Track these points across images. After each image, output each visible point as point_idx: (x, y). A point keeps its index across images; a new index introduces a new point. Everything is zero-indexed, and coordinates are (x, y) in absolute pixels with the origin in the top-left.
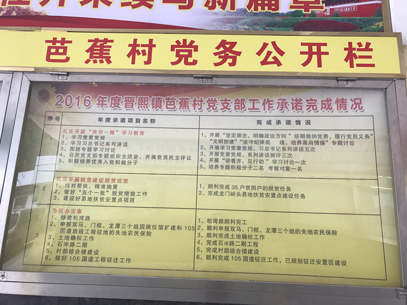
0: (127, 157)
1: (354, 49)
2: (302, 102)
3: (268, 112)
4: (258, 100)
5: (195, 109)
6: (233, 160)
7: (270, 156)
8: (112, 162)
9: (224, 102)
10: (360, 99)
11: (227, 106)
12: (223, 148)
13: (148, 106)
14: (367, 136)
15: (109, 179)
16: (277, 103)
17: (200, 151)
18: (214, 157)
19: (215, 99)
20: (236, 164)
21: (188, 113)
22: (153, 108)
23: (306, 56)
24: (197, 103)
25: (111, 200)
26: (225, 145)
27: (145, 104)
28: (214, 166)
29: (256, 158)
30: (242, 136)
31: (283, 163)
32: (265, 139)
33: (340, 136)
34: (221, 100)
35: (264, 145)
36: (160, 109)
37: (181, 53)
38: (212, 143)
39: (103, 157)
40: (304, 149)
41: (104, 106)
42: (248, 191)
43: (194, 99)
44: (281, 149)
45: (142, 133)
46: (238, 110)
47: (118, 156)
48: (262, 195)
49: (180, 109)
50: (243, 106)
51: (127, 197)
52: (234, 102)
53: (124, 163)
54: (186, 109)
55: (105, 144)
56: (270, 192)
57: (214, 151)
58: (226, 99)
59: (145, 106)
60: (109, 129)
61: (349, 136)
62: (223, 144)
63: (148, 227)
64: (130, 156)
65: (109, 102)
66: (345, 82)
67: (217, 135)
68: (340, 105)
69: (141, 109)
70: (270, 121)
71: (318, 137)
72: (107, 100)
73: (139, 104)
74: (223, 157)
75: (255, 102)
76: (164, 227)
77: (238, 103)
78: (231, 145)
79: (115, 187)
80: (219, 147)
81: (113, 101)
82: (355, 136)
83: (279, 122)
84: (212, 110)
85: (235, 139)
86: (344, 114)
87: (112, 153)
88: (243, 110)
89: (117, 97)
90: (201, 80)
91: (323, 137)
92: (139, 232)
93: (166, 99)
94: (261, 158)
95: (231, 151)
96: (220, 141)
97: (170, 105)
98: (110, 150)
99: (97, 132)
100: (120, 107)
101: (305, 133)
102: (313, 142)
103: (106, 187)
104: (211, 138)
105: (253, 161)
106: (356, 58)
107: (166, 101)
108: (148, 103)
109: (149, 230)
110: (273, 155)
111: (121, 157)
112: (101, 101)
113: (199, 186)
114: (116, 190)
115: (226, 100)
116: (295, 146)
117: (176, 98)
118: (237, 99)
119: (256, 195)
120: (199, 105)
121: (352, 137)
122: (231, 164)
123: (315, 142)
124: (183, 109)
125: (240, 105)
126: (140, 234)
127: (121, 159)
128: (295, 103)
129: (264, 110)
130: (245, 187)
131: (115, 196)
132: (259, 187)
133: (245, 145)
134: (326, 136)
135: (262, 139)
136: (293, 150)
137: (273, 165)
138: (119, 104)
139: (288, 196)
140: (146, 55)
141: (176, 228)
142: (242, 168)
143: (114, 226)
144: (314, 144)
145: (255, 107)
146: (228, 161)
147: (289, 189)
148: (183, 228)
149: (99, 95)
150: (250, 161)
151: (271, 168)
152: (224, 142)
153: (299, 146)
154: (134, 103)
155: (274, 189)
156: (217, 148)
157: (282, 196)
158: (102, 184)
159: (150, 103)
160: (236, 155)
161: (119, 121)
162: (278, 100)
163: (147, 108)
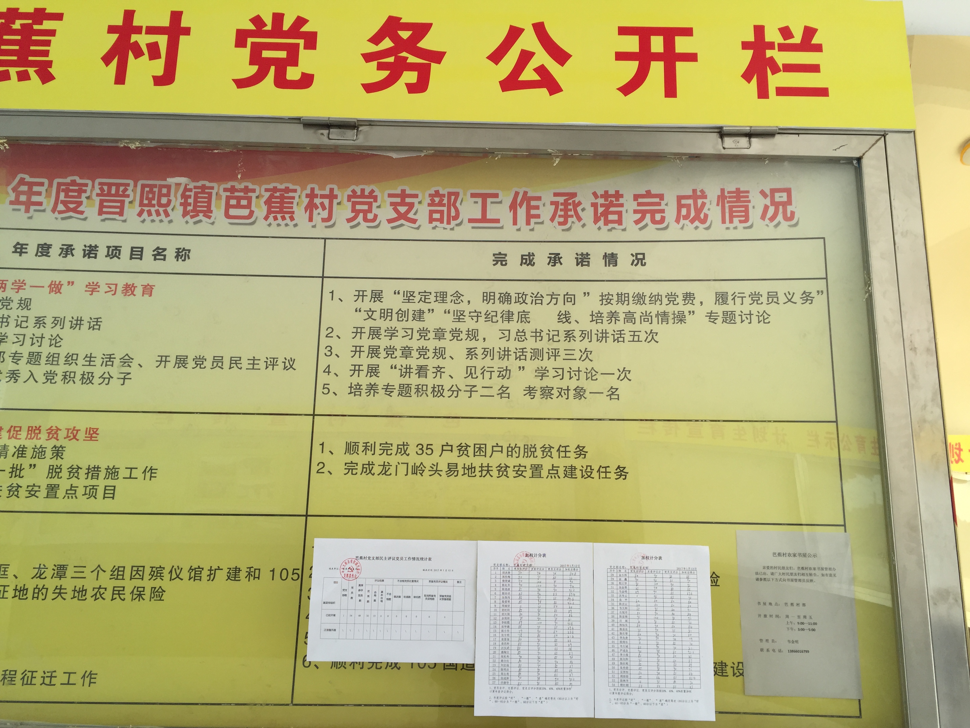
0: (98, 361)
1: (771, 46)
2: (621, 201)
3: (525, 229)
4: (496, 196)
5: (311, 219)
6: (422, 371)
7: (529, 355)
8: (50, 377)
9: (398, 200)
10: (788, 191)
11: (408, 212)
12: (392, 332)
13: (169, 209)
14: (807, 297)
15: (39, 429)
16: (552, 203)
17: (325, 341)
18: (365, 361)
19: (372, 191)
20: (430, 381)
21: (290, 231)
22: (184, 215)
23: (633, 66)
24: (317, 201)
25: (43, 492)
26: (400, 326)
27: (160, 205)
28: (364, 387)
29: (488, 362)
30: (449, 298)
31: (567, 375)
32: (515, 308)
33: (730, 298)
34: (390, 196)
35: (514, 326)
36: (205, 219)
37: (266, 54)
38: (359, 320)
39: (24, 360)
40: (628, 337)
41: (32, 208)
42: (462, 461)
43: (308, 191)
44: (562, 335)
45: (148, 290)
46: (438, 224)
47: (71, 359)
48: (503, 470)
49: (266, 218)
50: (453, 213)
51: (94, 482)
52: (428, 200)
53: (87, 379)
54: (283, 218)
55: (32, 321)
56: (528, 462)
57: (366, 342)
58: (403, 191)
59: (161, 210)
60: (47, 278)
61: (755, 297)
62: (394, 323)
63: (157, 572)
64: (109, 359)
65: (48, 195)
66: (744, 141)
67: (377, 296)
68: (731, 208)
69: (148, 219)
70: (531, 255)
71: (665, 301)
72: (42, 189)
73: (141, 204)
74: (394, 362)
75: (489, 200)
76: (205, 573)
77: (441, 204)
78: (416, 325)
79: (58, 452)
80: (382, 332)
81: (62, 196)
82: (773, 297)
83: (555, 259)
84: (364, 224)
85: (430, 306)
86: (741, 233)
87: (53, 350)
88: (453, 223)
89: (73, 183)
90: (325, 132)
91: (680, 300)
92: (128, 591)
93: (225, 190)
94: (504, 364)
95: (415, 344)
96: (386, 314)
97: (238, 206)
98: (46, 342)
99: (9, 285)
100: (82, 213)
101: (631, 289)
102: (653, 314)
103: (29, 453)
104: (359, 304)
105: (479, 372)
106: (775, 70)
107: (224, 195)
108: (169, 202)
109: (157, 583)
110: (537, 354)
111: (81, 361)
112: (23, 193)
113: (317, 448)
114: (59, 462)
115: (403, 195)
116: (600, 327)
117: (256, 187)
118: (437, 192)
119: (486, 470)
120: (324, 208)
121: (764, 299)
122: (414, 380)
123: (657, 315)
124: (275, 218)
125: (445, 209)
126: (128, 596)
127: (79, 369)
128: (602, 205)
129: (515, 223)
130: (455, 449)
131: (55, 481)
132: (497, 448)
133: (458, 325)
134: (689, 297)
135: (506, 307)
136: (594, 337)
137: (537, 383)
138: (80, 203)
139: (578, 473)
140: (159, 57)
141: (243, 574)
142: (446, 393)
143: (49, 573)
144: (655, 320)
145: (489, 217)
146: (407, 371)
147: (581, 451)
148: (266, 575)
149: (20, 176)
150: (470, 373)
151: (530, 391)
152: (395, 316)
153: (610, 328)
154: (127, 200)
155: (539, 453)
156: (375, 333)
157: (561, 473)
158: (17, 443)
159: (176, 201)
160: (430, 354)
161: (78, 252)
162: (556, 195)
163: (167, 214)
